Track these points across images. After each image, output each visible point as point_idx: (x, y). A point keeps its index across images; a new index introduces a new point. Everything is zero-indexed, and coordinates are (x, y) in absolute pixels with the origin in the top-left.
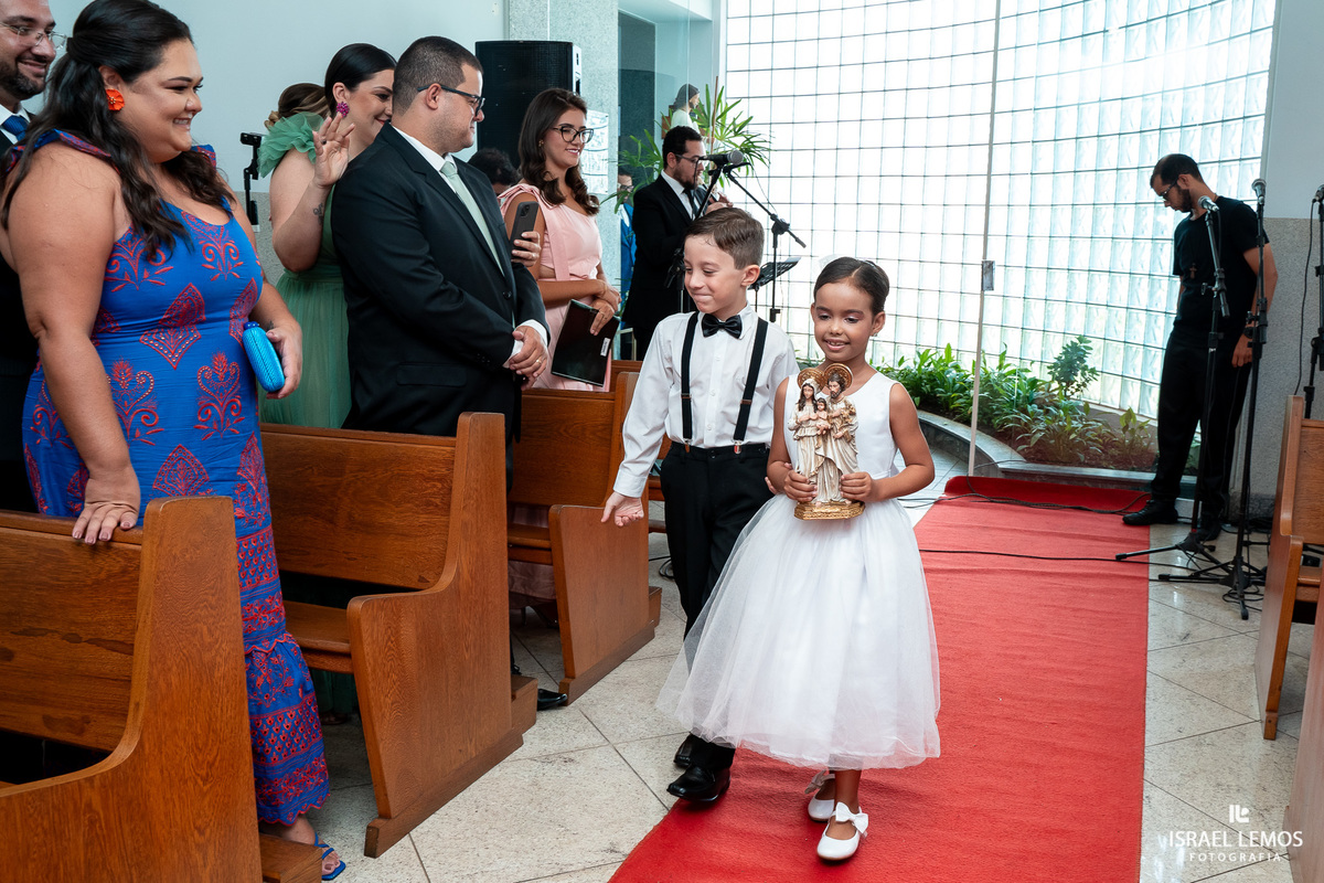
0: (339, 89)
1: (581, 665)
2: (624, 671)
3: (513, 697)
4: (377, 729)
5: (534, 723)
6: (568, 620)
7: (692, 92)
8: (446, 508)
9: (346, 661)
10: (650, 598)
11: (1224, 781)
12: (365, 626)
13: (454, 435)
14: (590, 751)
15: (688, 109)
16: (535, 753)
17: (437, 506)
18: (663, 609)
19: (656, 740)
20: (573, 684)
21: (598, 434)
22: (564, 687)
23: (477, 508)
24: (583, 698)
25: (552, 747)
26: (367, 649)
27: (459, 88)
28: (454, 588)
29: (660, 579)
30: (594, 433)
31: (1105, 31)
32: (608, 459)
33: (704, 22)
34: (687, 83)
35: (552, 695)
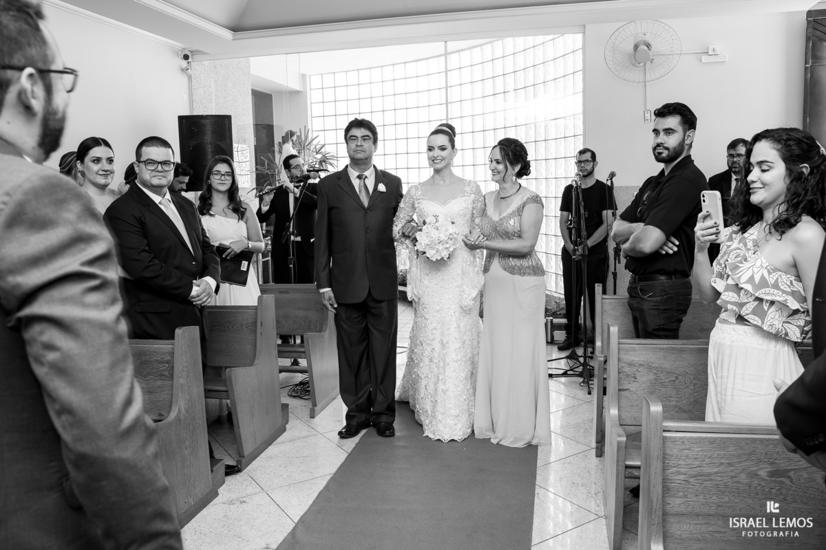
1: (248, 451)
2: (271, 450)
3: (212, 471)
5: (224, 483)
6: (239, 427)
7: (292, 134)
8: (171, 377)
10: (282, 410)
11: (575, 482)
13: (173, 339)
14: (254, 496)
15: (291, 143)
16: (225, 500)
17: (166, 376)
18: (290, 415)
19: (288, 487)
20: (244, 461)
21: (250, 328)
22: (239, 462)
23: (187, 376)
24: (249, 467)
25: (234, 496)
28: (178, 419)
29: (288, 397)
30: (247, 328)
31: (504, 92)
32: (256, 340)
33: (297, 92)
34: (289, 129)
35: (233, 467)
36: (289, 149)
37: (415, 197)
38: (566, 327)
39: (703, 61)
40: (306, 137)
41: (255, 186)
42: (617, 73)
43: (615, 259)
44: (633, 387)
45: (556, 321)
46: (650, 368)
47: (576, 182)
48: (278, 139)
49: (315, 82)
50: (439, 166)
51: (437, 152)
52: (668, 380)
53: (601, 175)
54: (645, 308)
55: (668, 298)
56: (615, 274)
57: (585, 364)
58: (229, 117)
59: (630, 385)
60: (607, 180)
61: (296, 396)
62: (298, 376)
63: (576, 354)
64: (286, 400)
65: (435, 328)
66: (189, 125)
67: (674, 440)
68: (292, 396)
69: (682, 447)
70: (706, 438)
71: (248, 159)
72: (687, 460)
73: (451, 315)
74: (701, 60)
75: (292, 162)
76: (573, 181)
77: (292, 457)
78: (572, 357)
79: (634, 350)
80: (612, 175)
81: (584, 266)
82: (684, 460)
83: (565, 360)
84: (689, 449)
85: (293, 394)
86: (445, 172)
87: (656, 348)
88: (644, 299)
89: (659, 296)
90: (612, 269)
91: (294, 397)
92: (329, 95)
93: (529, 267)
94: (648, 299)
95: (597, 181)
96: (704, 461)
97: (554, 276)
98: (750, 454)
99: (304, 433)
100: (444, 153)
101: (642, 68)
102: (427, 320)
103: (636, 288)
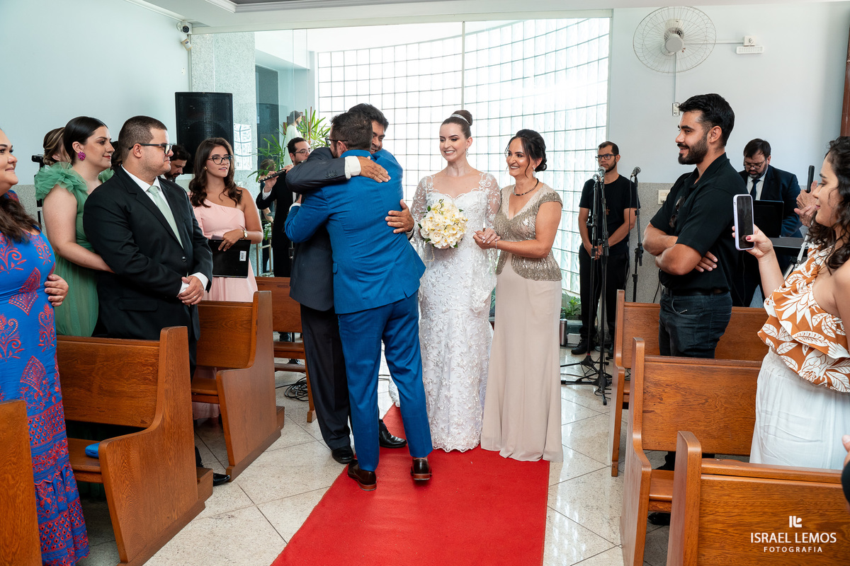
0: (76, 145)
1: (238, 458)
2: (264, 458)
3: (198, 481)
4: (118, 513)
5: (212, 493)
6: (229, 434)
7: (297, 115)
8: (155, 381)
9: (99, 476)
10: (277, 414)
12: (109, 457)
13: (158, 339)
14: (243, 510)
15: (296, 125)
16: (212, 514)
17: (150, 380)
19: (281, 501)
20: (234, 470)
21: (244, 326)
23: (173, 381)
24: (239, 477)
25: (222, 509)
26: (110, 469)
27: (151, 143)
28: (162, 427)
29: (285, 398)
30: (241, 326)
31: (523, 78)
32: (250, 339)
33: (304, 71)
34: (293, 110)
35: (223, 476)
36: (294, 132)
37: (426, 189)
38: (581, 330)
39: (738, 52)
40: (313, 119)
41: (256, 169)
42: (645, 62)
43: (636, 261)
44: (658, 408)
45: (570, 322)
46: (677, 388)
47: (597, 177)
48: (282, 119)
49: (324, 60)
50: (451, 158)
51: (448, 143)
52: (696, 403)
53: (625, 170)
54: (677, 325)
55: (704, 316)
56: (635, 277)
57: (600, 372)
58: (229, 96)
59: (655, 407)
60: (632, 176)
61: (294, 397)
62: (296, 375)
63: (591, 360)
64: (281, 401)
65: (441, 330)
66: (188, 104)
67: (712, 484)
68: (289, 396)
69: (720, 493)
70: (748, 483)
71: (250, 140)
72: (725, 507)
73: (458, 317)
74: (735, 52)
75: (297, 145)
76: (594, 176)
77: (286, 467)
78: (587, 363)
79: (661, 368)
80: (637, 171)
81: (604, 268)
82: (723, 507)
83: (579, 366)
84: (728, 495)
85: (291, 395)
86: (459, 164)
87: (685, 367)
88: (676, 316)
89: (695, 313)
90: (632, 270)
91: (291, 398)
92: (338, 74)
93: (543, 271)
94: (683, 315)
95: (620, 176)
96: (745, 509)
97: (569, 274)
98: (797, 504)
99: (300, 440)
100: (456, 144)
101: (673, 58)
102: (433, 321)
103: (669, 302)
